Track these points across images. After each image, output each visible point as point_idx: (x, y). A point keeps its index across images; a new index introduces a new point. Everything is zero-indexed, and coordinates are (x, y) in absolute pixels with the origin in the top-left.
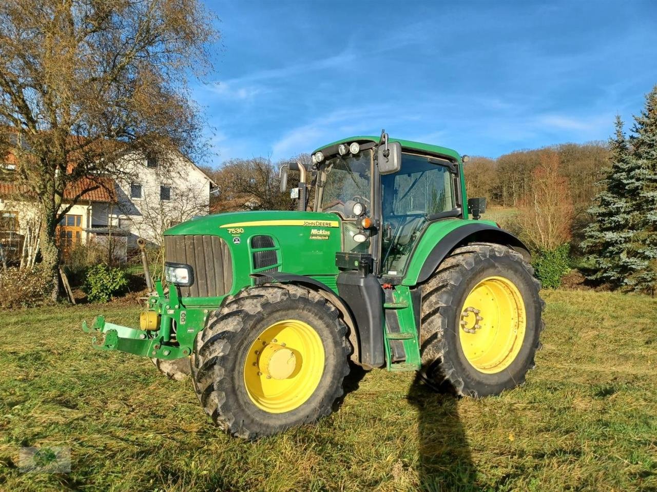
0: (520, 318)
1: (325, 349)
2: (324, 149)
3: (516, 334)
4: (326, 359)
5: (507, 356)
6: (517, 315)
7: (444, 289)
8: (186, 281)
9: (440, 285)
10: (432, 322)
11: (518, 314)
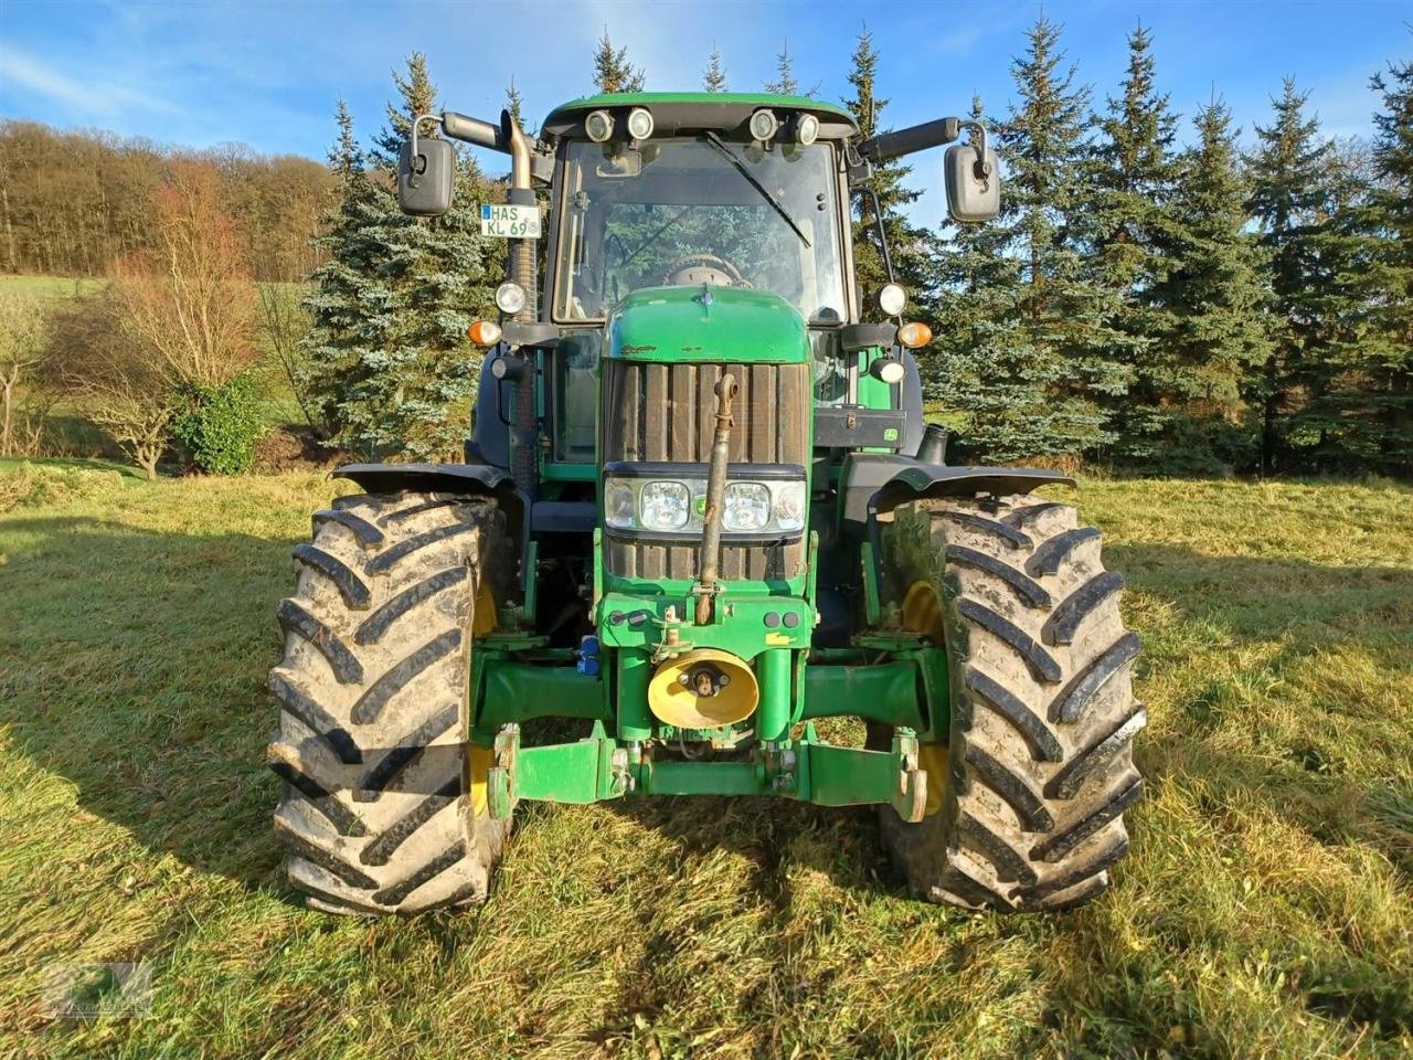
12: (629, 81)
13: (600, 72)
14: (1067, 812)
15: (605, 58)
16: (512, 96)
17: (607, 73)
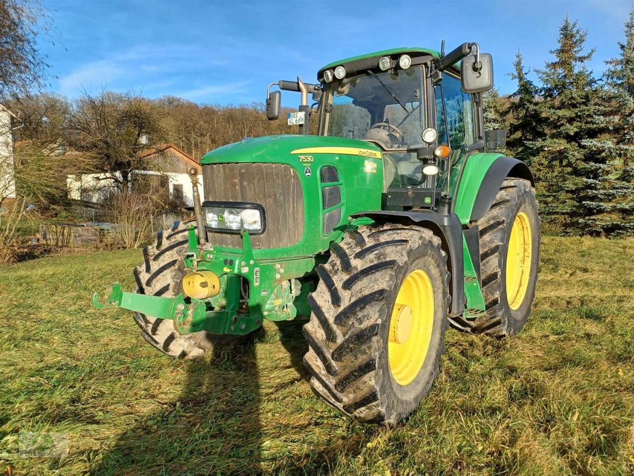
0: (526, 253)
1: (435, 302)
2: (346, 63)
3: (522, 269)
4: (435, 313)
5: (518, 291)
6: (523, 251)
7: (501, 226)
8: (258, 226)
9: (492, 222)
10: (487, 262)
11: (525, 249)
12: (578, 37)
13: (562, 36)
14: (344, 368)
15: (565, 28)
16: (518, 57)
17: (566, 36)
